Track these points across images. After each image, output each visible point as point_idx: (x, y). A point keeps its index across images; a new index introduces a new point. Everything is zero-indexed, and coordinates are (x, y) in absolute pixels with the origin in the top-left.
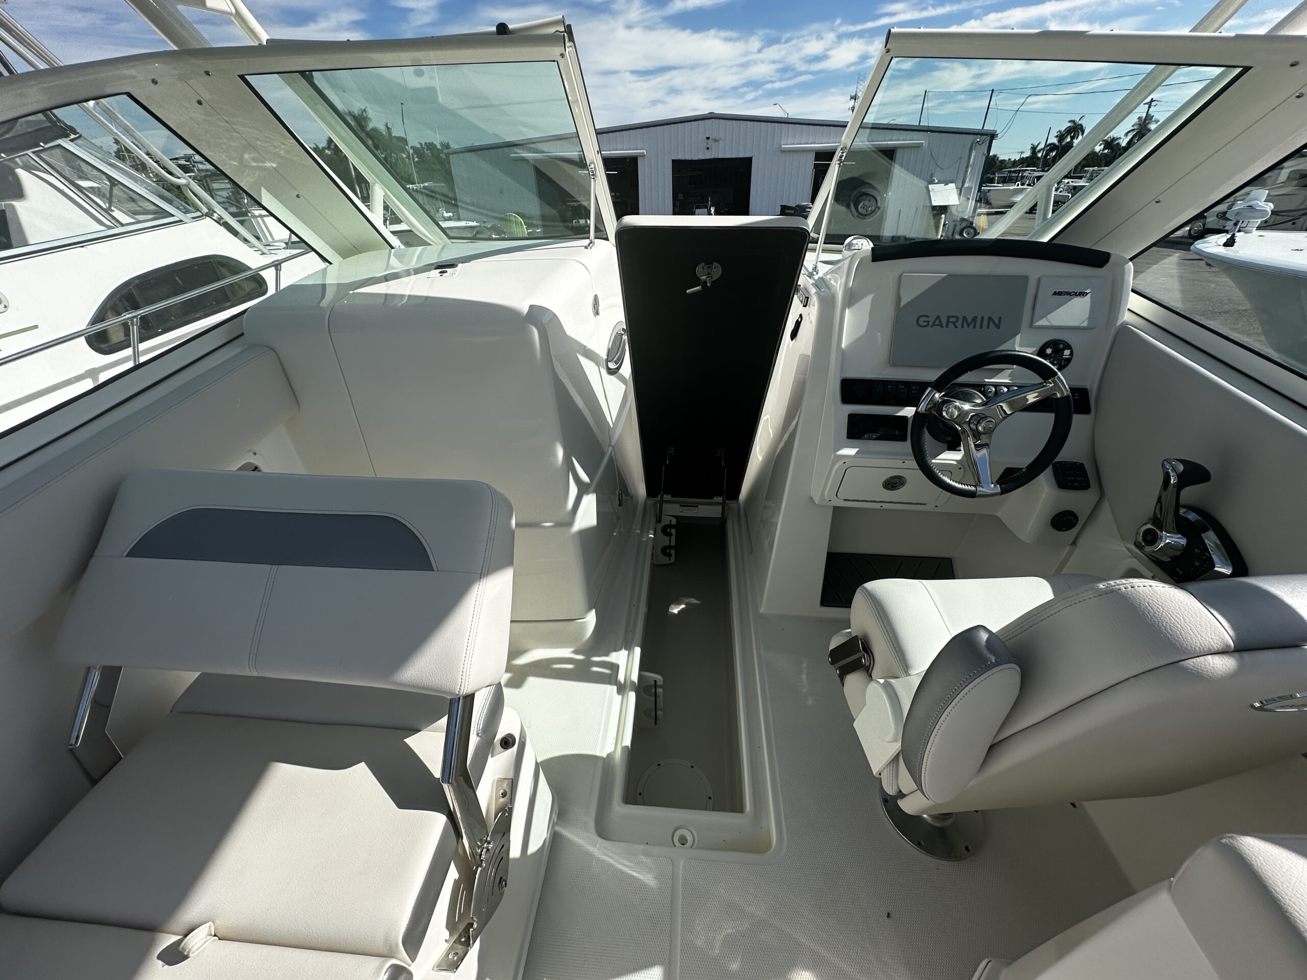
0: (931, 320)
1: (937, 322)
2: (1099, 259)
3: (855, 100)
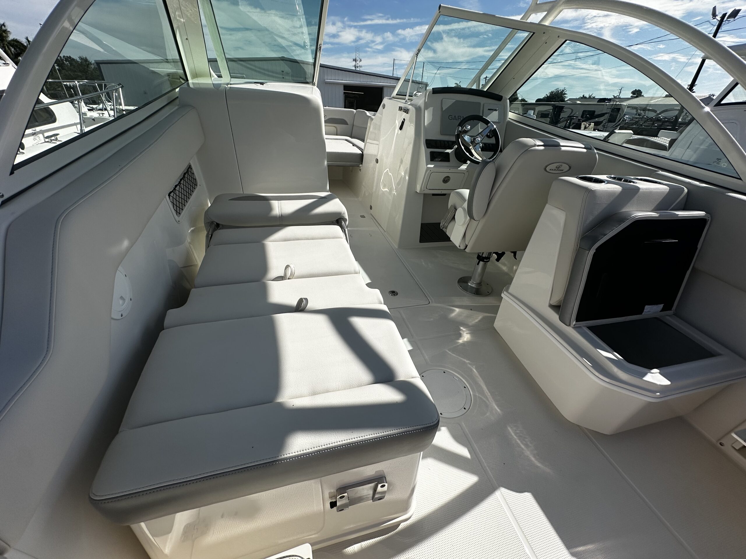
0: (453, 117)
1: (455, 118)
2: (499, 98)
3: (356, 61)
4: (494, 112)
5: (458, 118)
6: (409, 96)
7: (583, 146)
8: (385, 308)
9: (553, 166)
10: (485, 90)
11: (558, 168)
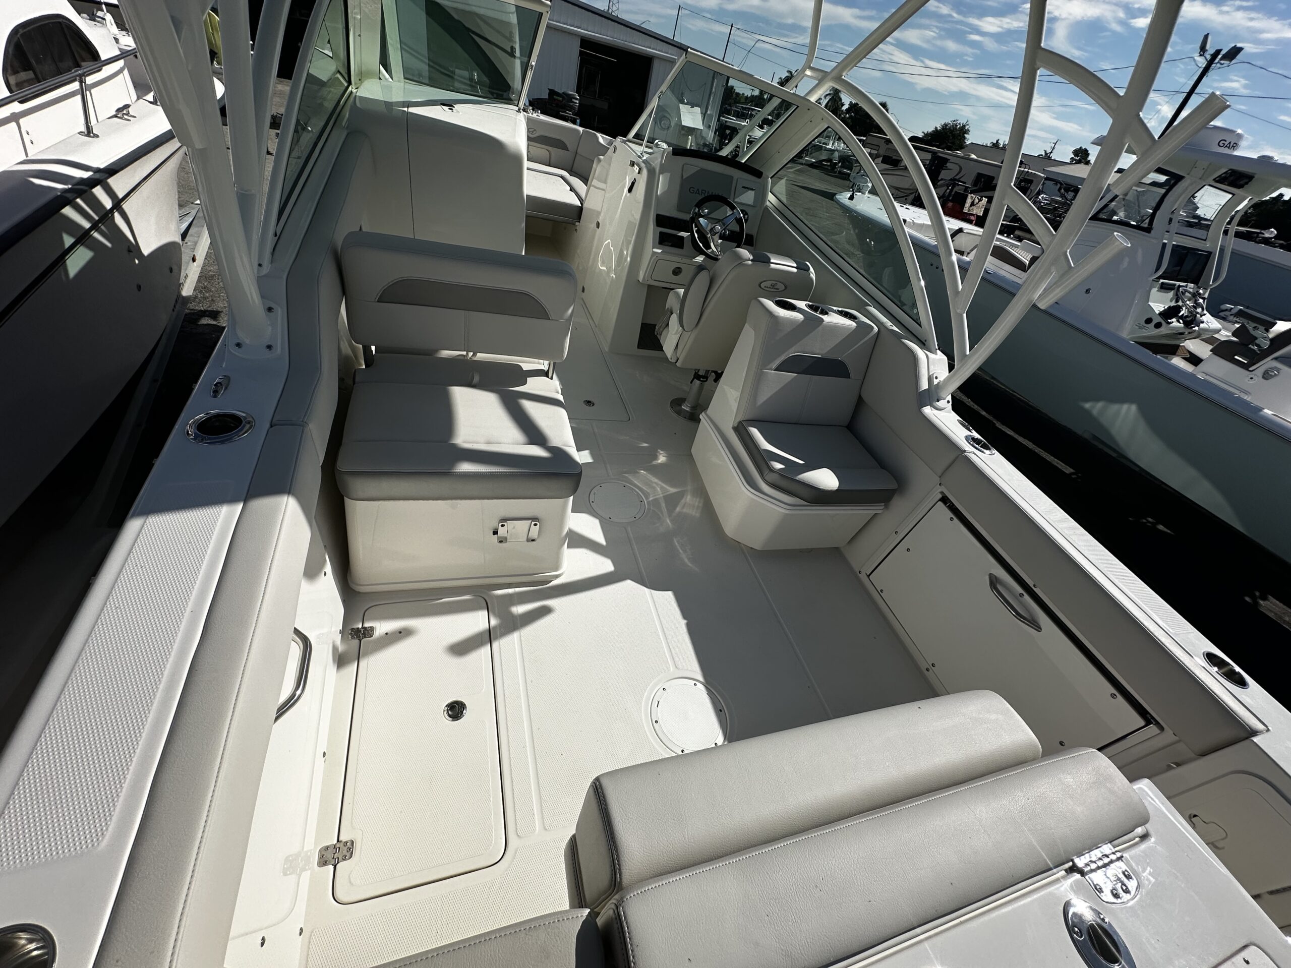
0: (695, 190)
1: (694, 194)
2: (758, 174)
4: (750, 192)
5: (702, 193)
6: (648, 142)
7: (795, 265)
8: (561, 398)
9: (768, 284)
10: (743, 162)
11: (773, 286)
